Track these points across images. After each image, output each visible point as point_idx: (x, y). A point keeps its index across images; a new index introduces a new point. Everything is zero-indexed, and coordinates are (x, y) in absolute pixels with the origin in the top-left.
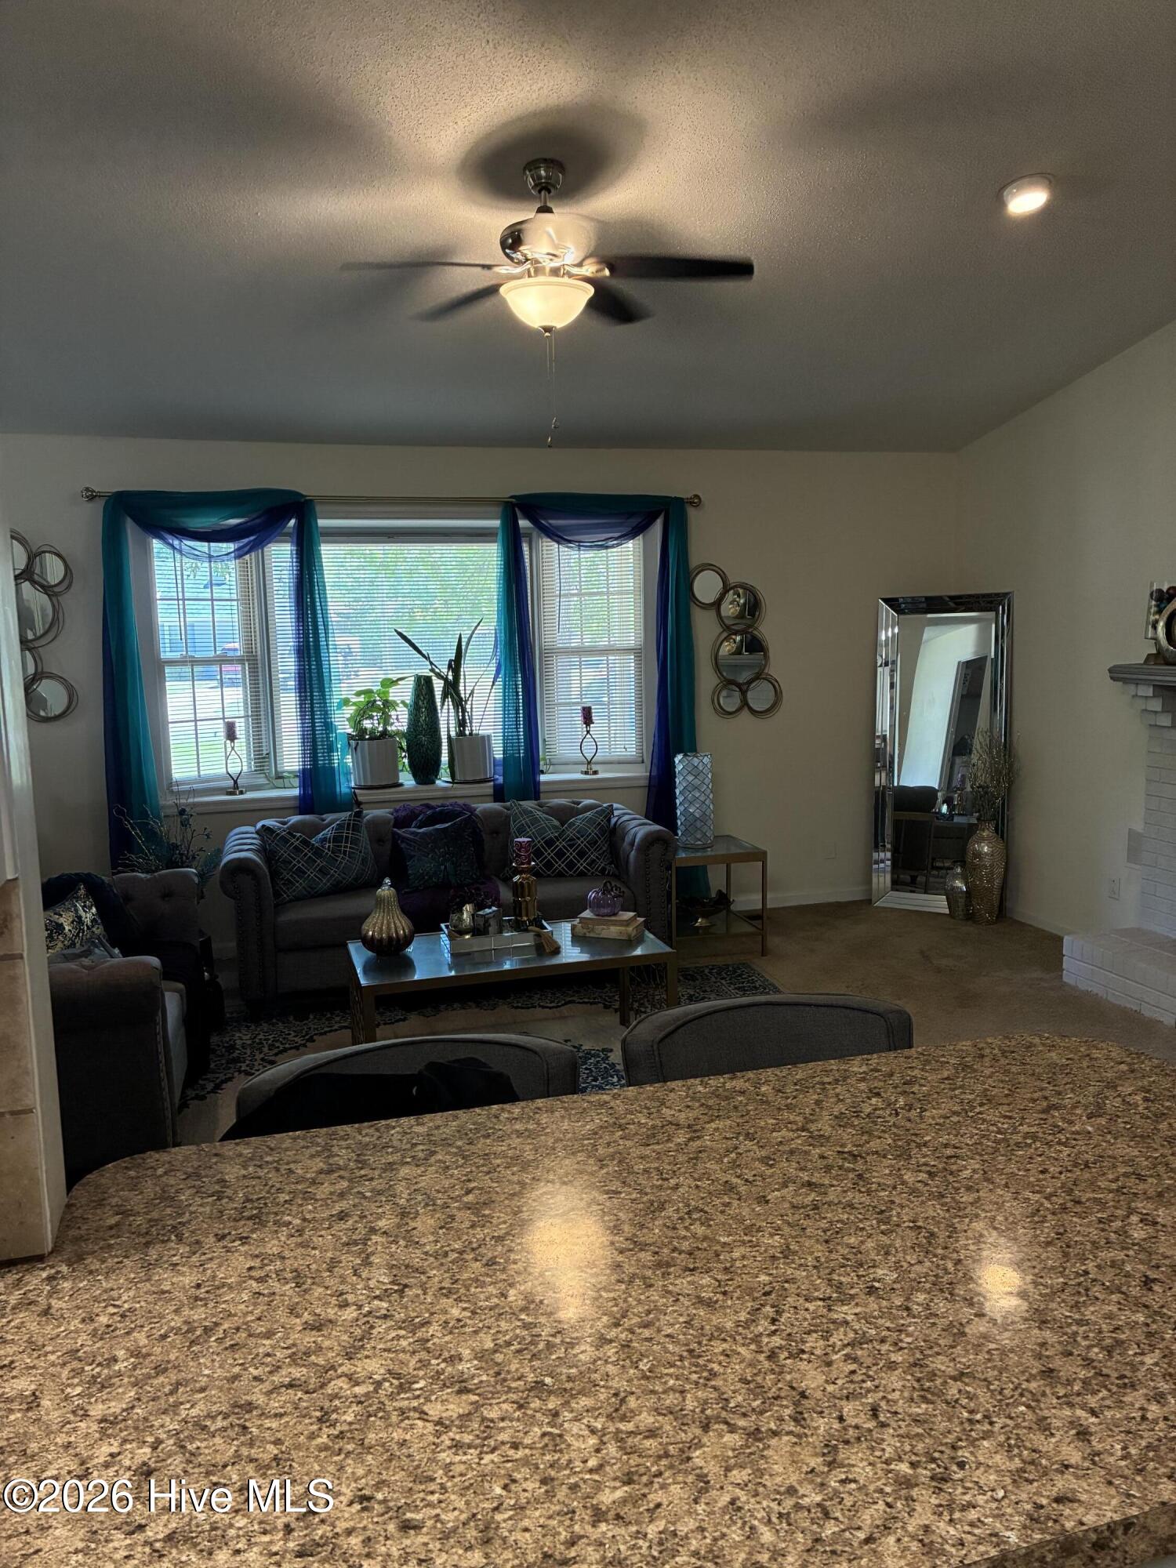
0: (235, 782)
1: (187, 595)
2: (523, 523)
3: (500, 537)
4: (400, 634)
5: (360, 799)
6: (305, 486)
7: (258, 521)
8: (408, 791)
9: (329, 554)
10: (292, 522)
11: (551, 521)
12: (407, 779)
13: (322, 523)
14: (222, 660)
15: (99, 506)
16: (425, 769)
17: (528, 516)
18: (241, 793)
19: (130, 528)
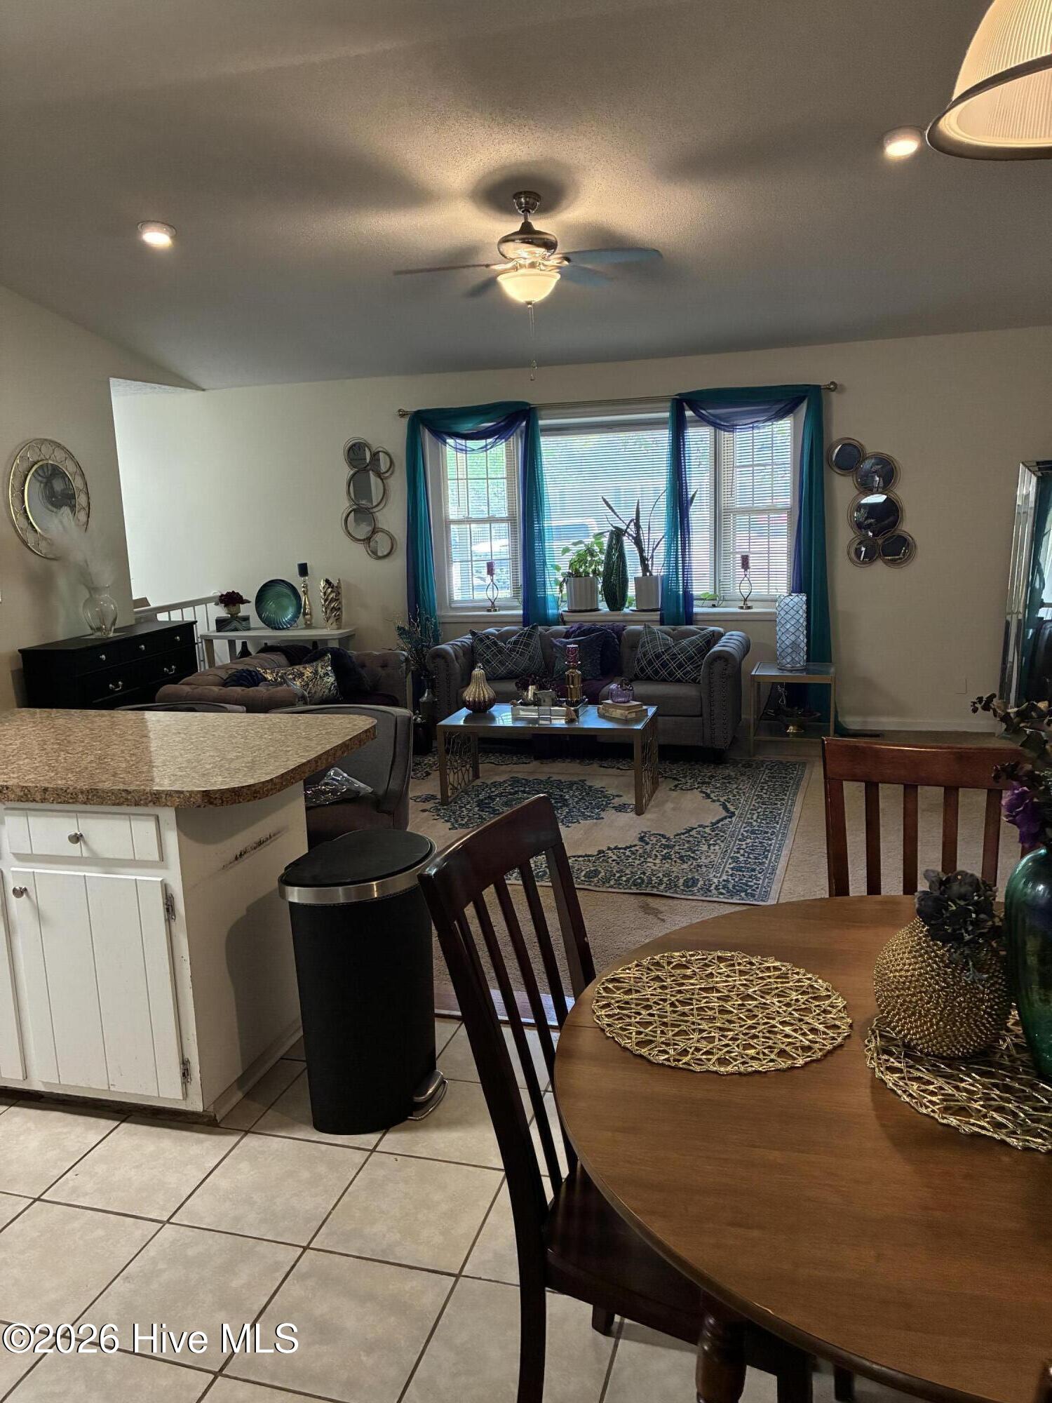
0: (493, 603)
1: (469, 476)
2: (689, 413)
3: (670, 425)
4: (604, 500)
5: (565, 619)
6: (531, 398)
7: (502, 424)
8: (605, 615)
9: (549, 446)
10: (524, 423)
11: (710, 411)
12: (603, 607)
13: (541, 422)
14: (491, 520)
15: (405, 421)
16: (616, 598)
17: (691, 409)
18: (496, 610)
19: (427, 437)
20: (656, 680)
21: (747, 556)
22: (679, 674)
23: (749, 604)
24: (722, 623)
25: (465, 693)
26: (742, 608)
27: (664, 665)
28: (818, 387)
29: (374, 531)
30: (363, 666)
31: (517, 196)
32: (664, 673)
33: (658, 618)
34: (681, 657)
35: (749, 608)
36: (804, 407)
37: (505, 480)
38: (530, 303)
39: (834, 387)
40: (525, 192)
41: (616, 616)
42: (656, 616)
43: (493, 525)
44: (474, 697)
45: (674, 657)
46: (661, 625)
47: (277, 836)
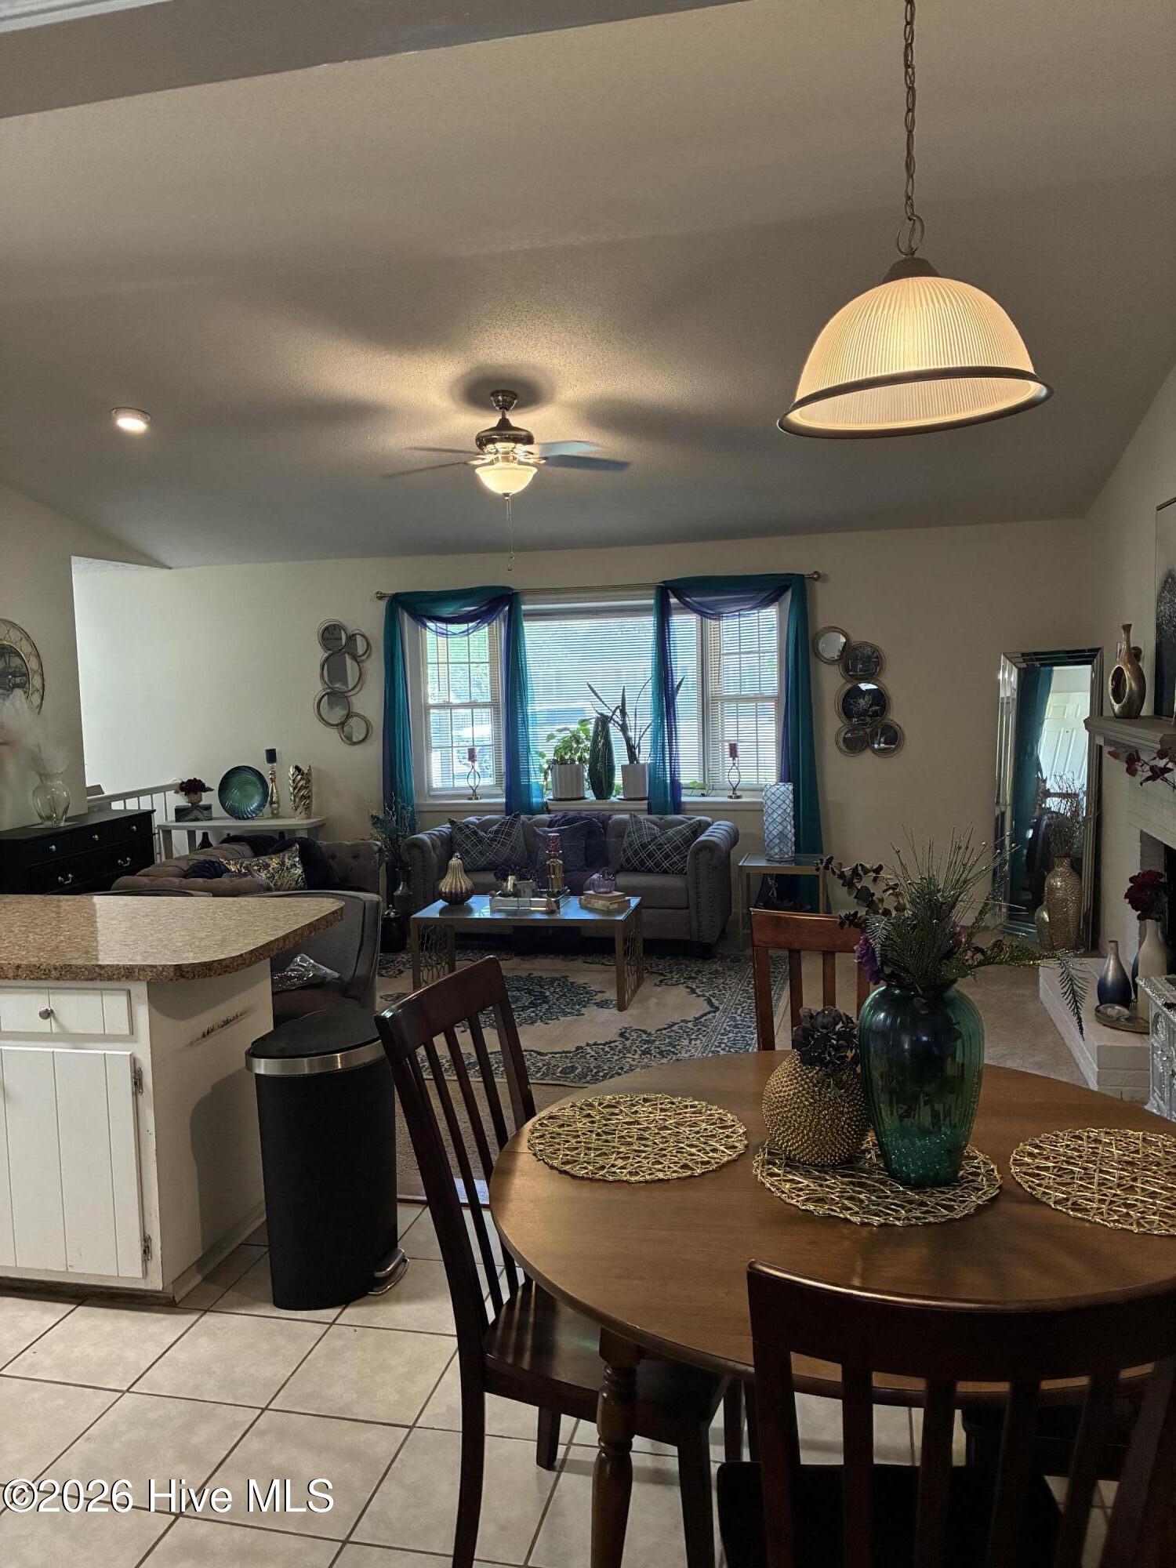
0: (474, 791)
1: (450, 661)
2: (673, 601)
3: (654, 612)
4: (590, 686)
5: (550, 807)
6: (516, 585)
7: (485, 608)
8: (592, 803)
9: (531, 631)
10: (507, 608)
11: (693, 599)
12: (589, 795)
13: (524, 607)
14: (473, 705)
15: (383, 604)
16: (602, 786)
17: (676, 596)
18: (477, 799)
19: (406, 620)
20: (643, 871)
21: (735, 744)
22: (666, 864)
23: (738, 793)
24: (711, 813)
25: (441, 884)
26: (731, 797)
27: (650, 856)
28: (802, 576)
29: (349, 716)
30: (333, 857)
31: (495, 394)
32: (650, 863)
33: (646, 807)
34: (668, 847)
35: (738, 797)
36: (788, 595)
37: (488, 665)
38: (507, 495)
39: (818, 577)
40: (503, 391)
41: (602, 805)
42: (644, 805)
43: (475, 710)
44: (451, 888)
45: (660, 846)
46: (649, 814)
47: (243, 1016)
